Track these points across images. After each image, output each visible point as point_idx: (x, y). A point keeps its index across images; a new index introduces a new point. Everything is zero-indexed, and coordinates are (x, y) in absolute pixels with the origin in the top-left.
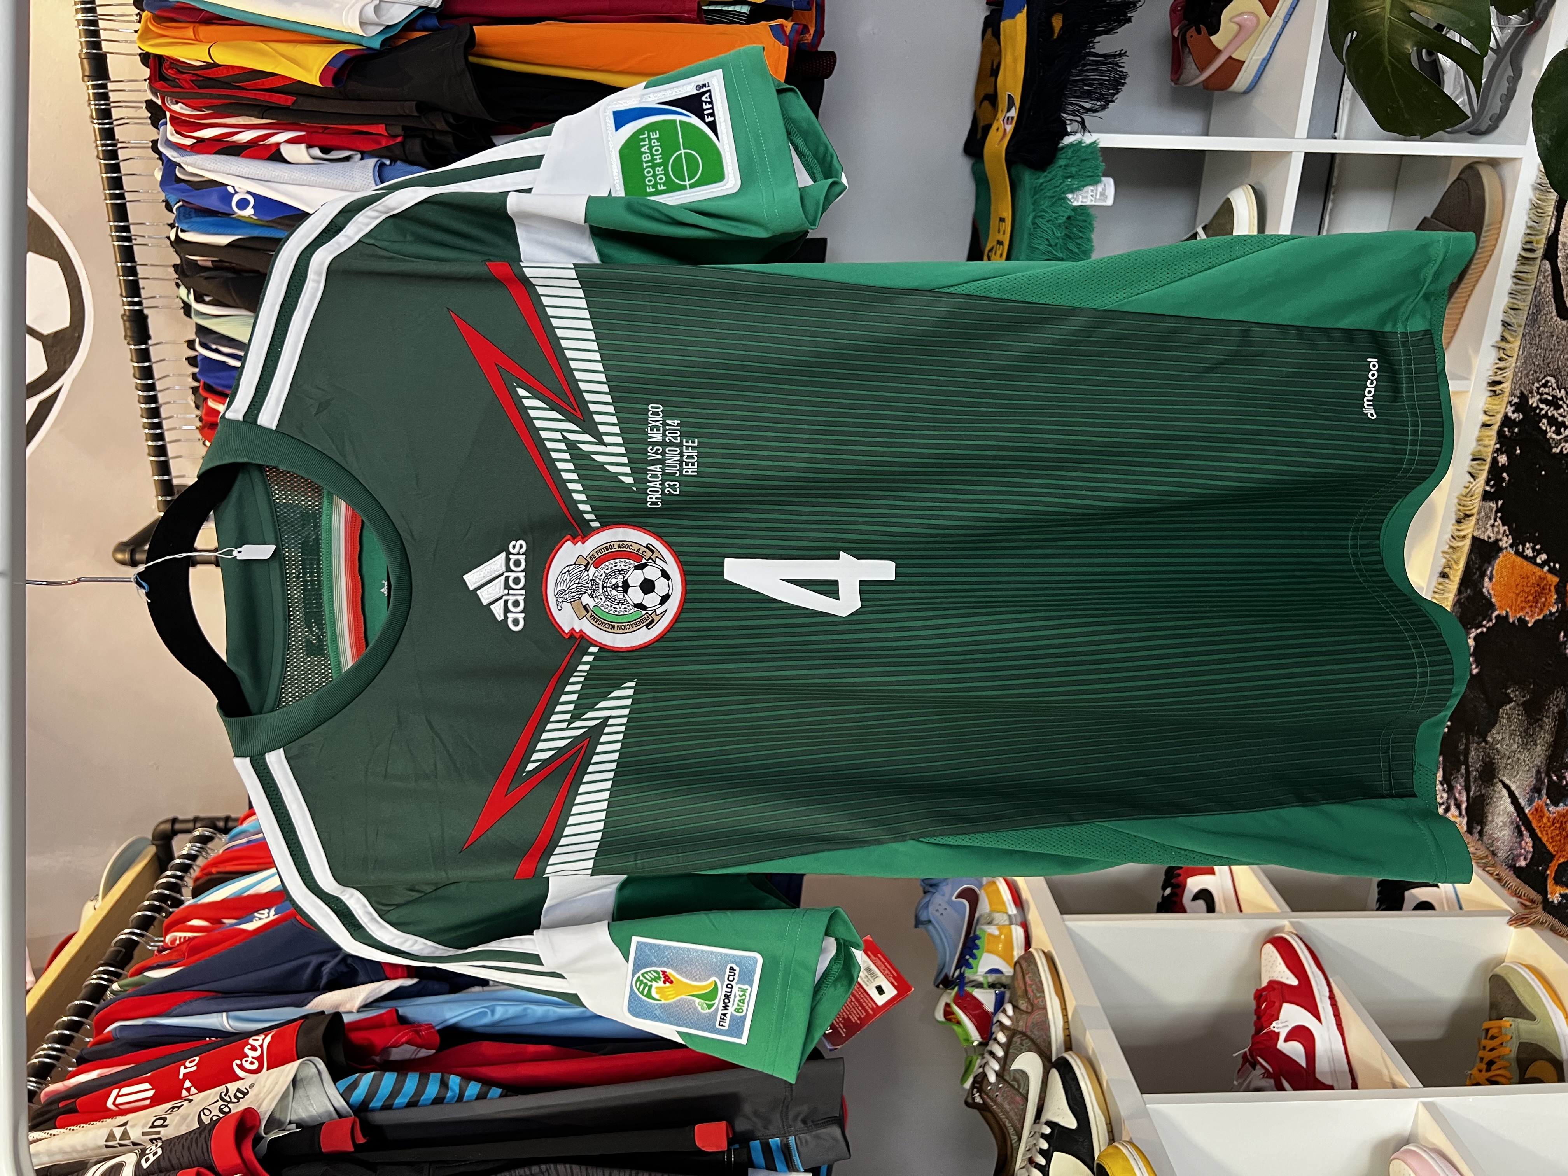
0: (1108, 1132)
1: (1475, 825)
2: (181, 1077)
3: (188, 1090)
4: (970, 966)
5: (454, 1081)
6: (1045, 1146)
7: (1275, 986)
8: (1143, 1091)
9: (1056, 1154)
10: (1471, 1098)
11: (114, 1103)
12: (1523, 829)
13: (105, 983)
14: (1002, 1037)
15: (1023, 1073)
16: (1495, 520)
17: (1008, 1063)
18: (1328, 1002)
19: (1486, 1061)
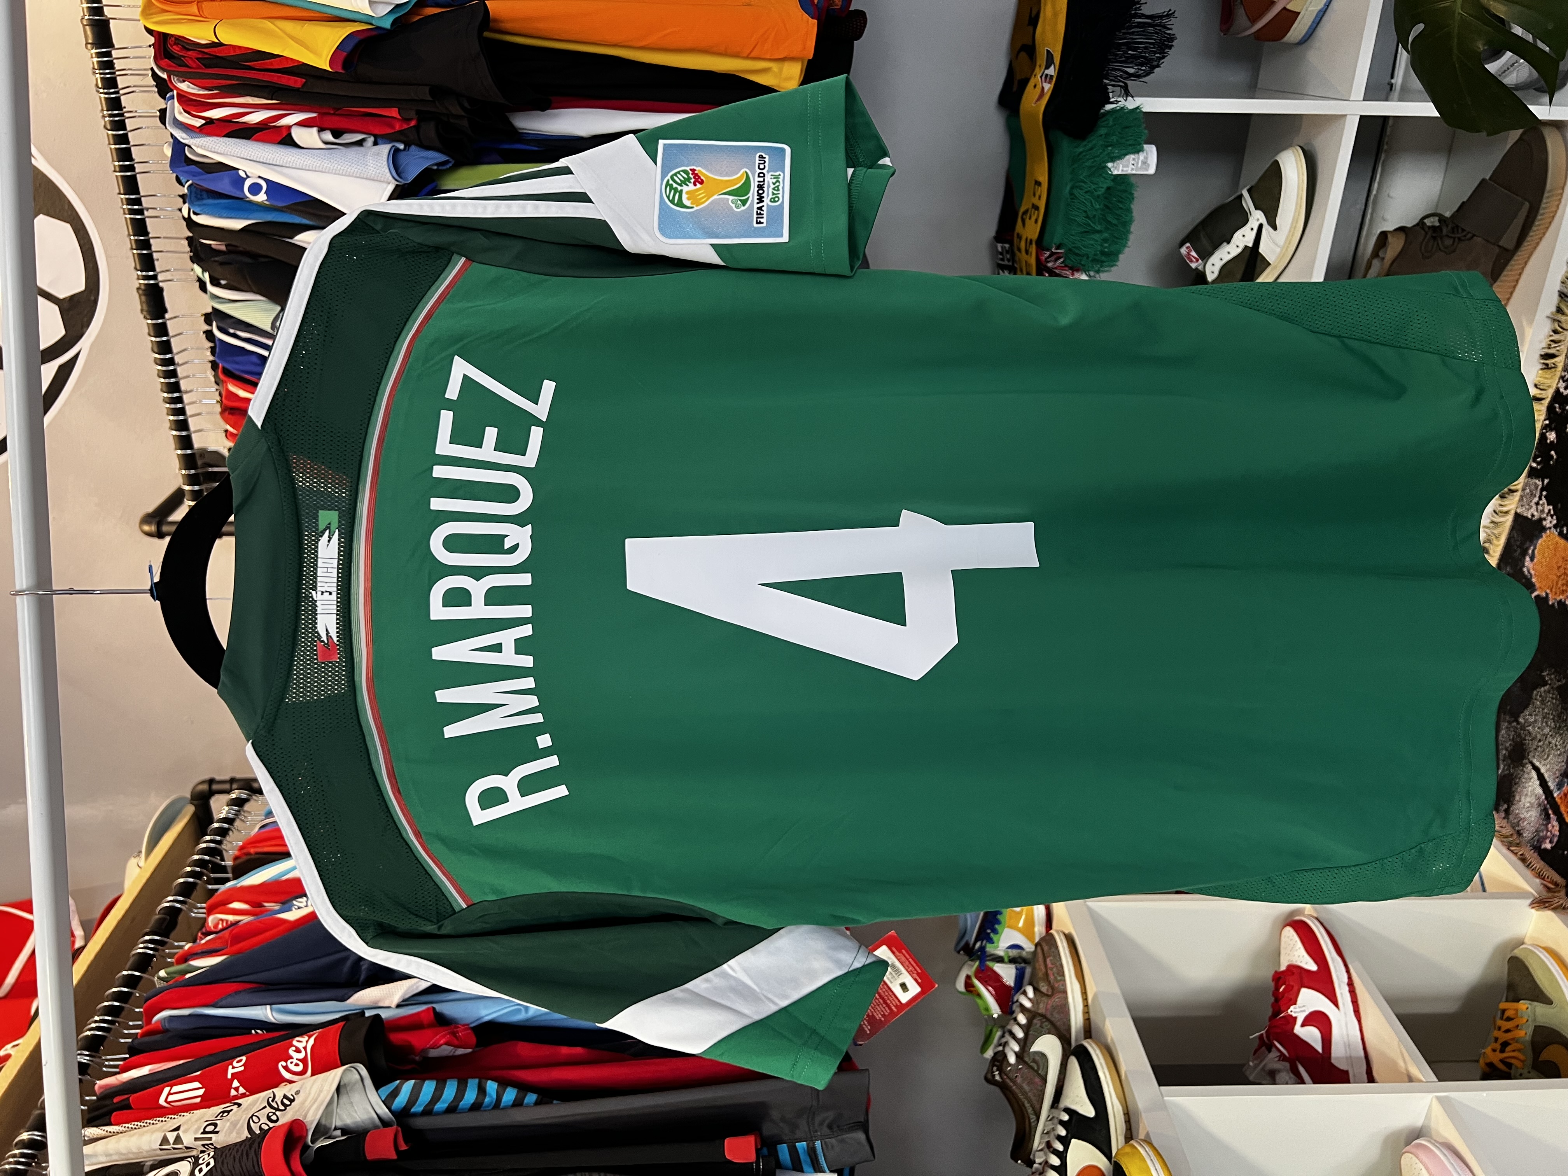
0: (1126, 1122)
1: (1502, 803)
2: (229, 1076)
3: (237, 1089)
4: (991, 941)
5: (492, 1087)
6: (1063, 1133)
7: (1294, 970)
8: (1161, 1083)
9: (1074, 1141)
10: (1484, 1094)
11: (166, 1101)
12: (1550, 812)
13: (151, 952)
14: (1022, 1019)
15: (1043, 1055)
16: (1540, 498)
17: (1028, 1044)
18: (1347, 988)
19: (1500, 1041)
